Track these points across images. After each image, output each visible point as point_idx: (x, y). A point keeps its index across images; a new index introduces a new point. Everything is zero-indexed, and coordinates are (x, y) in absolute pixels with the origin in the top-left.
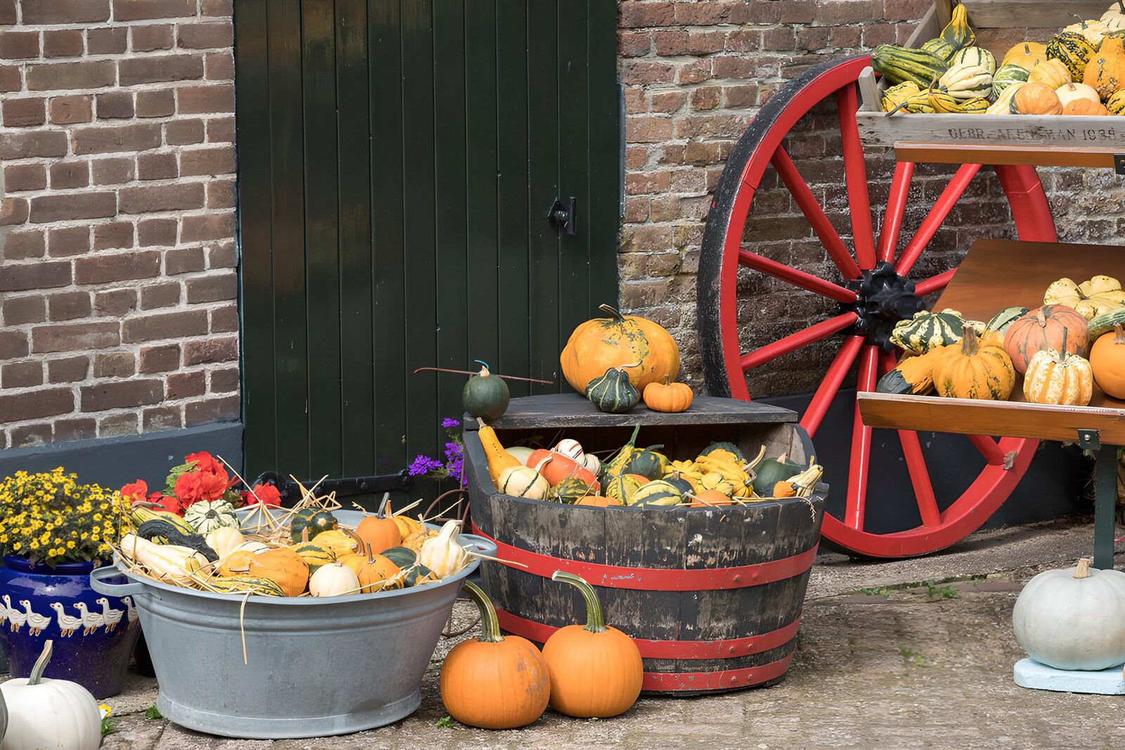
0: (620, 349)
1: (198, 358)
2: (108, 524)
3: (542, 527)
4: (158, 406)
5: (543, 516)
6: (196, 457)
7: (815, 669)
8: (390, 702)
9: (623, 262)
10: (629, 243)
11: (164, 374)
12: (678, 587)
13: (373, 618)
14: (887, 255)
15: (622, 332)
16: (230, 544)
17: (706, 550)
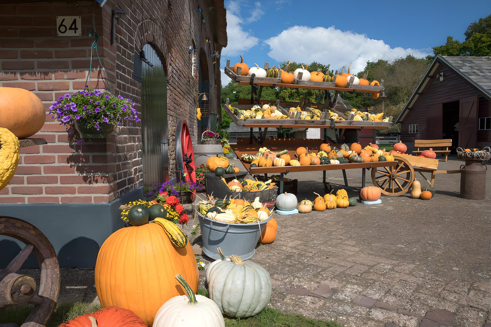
0: (225, 162)
1: (139, 171)
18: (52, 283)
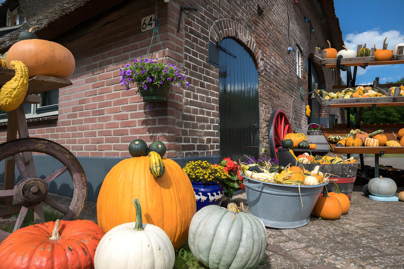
1: (214, 141)
4: (208, 151)
6: (226, 159)
11: (209, 144)
12: (346, 182)
17: (351, 174)
18: (78, 200)
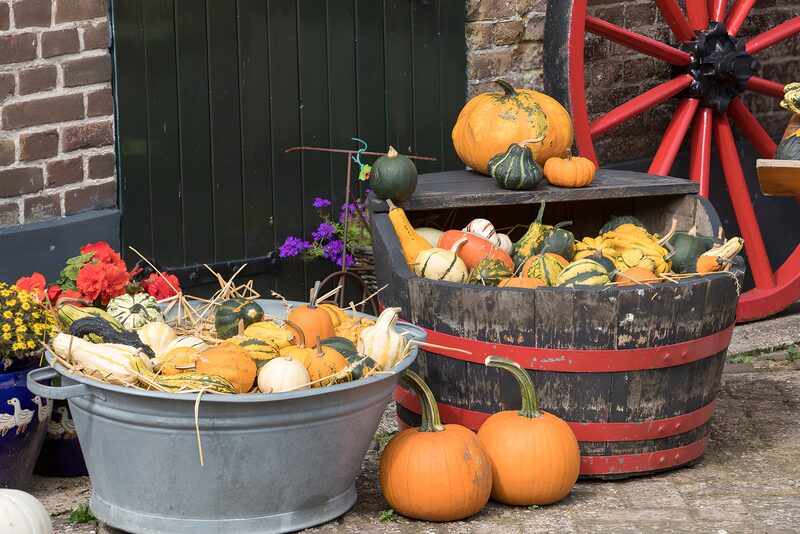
0: (518, 124)
1: (76, 143)
2: (18, 321)
3: (467, 311)
4: (38, 195)
5: (469, 299)
6: (91, 249)
7: (725, 445)
8: (333, 497)
9: (470, 32)
10: (476, 12)
11: (43, 161)
12: (608, 369)
13: (324, 412)
14: (718, 13)
15: (520, 105)
16: (163, 338)
17: (638, 330)
